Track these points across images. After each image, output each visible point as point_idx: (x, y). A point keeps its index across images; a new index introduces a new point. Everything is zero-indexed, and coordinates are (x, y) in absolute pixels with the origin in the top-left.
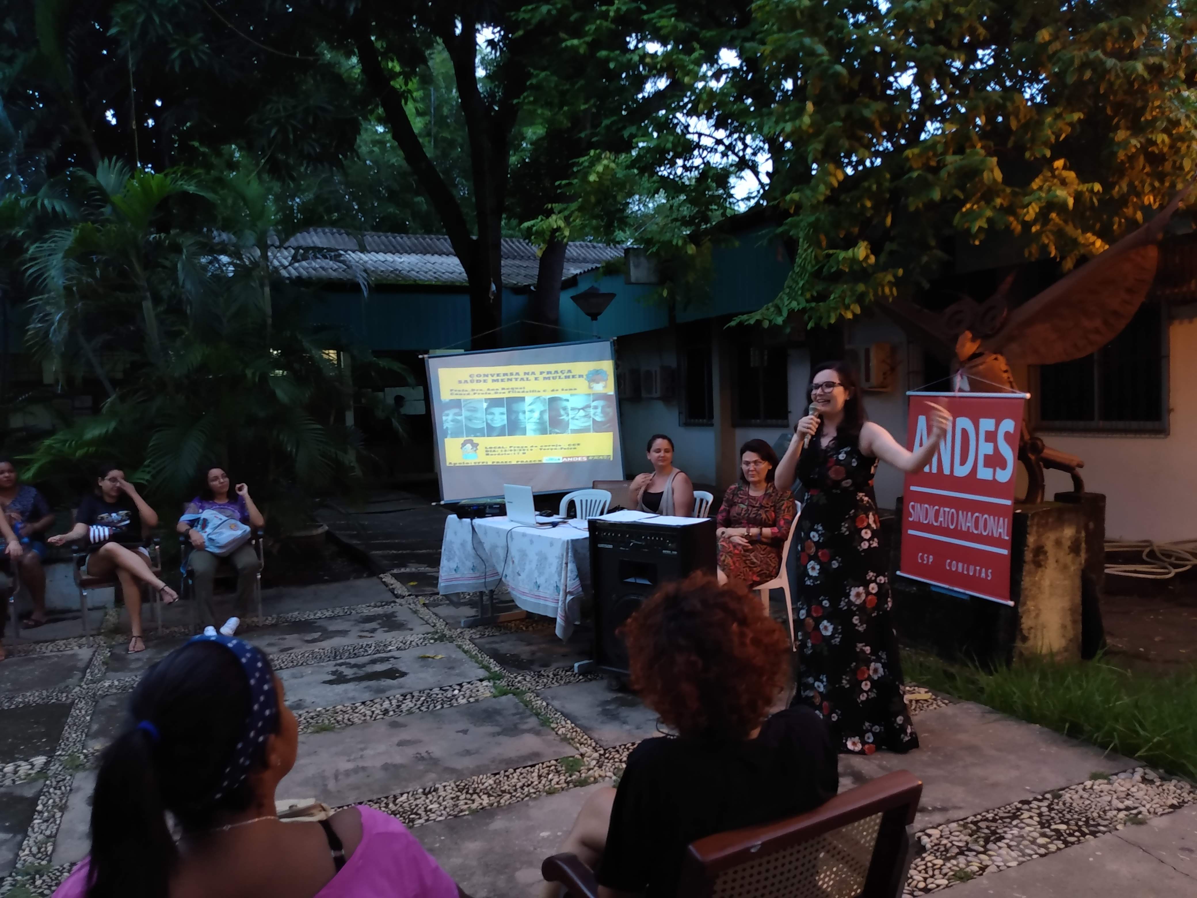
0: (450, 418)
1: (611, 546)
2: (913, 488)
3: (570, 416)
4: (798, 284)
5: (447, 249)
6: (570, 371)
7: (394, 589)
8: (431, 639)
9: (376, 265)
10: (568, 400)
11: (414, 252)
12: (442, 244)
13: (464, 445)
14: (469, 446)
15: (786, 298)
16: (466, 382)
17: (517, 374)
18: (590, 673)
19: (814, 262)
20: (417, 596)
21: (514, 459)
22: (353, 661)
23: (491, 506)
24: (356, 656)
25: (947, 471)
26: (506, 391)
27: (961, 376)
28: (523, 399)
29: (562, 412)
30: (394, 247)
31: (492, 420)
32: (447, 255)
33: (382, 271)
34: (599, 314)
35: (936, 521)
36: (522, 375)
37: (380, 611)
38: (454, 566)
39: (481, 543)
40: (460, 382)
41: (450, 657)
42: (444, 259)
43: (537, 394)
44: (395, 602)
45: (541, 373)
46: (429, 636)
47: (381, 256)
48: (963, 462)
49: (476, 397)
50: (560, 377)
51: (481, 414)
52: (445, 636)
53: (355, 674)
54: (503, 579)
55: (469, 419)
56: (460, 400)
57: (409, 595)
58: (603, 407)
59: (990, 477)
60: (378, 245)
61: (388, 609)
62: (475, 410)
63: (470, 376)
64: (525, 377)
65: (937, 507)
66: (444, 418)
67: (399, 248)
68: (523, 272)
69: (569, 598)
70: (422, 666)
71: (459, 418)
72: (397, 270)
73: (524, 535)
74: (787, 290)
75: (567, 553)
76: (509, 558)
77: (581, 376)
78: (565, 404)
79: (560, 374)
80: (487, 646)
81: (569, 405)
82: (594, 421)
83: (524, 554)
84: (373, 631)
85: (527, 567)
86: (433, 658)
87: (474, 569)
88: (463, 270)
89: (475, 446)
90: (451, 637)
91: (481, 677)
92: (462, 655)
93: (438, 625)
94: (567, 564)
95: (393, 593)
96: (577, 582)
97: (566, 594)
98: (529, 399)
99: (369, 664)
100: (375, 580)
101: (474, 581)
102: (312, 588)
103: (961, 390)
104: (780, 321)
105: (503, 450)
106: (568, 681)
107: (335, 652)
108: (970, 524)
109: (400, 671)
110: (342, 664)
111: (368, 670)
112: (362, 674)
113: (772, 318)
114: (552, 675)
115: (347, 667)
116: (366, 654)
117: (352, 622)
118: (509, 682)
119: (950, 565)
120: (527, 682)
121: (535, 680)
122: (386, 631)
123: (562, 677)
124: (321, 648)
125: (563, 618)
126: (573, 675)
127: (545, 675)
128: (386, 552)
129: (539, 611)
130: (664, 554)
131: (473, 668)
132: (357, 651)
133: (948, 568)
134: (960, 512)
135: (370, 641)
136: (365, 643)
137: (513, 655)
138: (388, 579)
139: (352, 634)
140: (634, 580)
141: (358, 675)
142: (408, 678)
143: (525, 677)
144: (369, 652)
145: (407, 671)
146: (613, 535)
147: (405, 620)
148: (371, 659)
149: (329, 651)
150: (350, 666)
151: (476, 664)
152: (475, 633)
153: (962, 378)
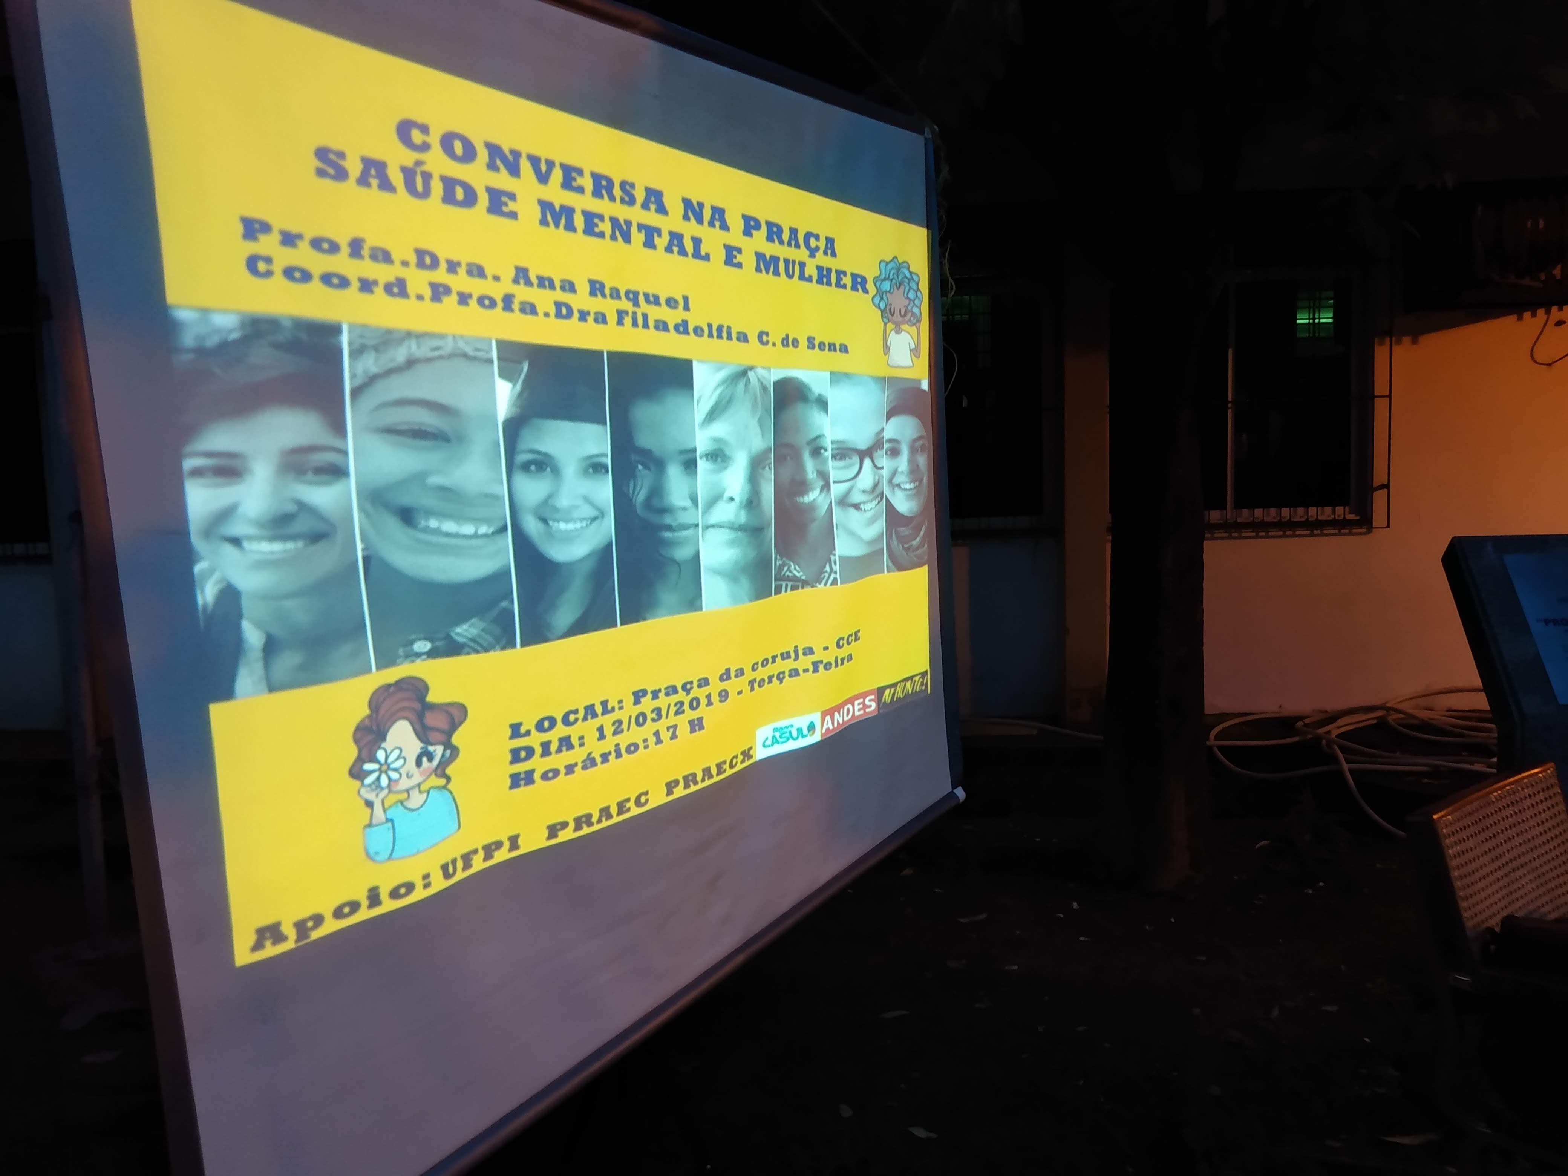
0: (253, 495)
3: (836, 490)
6: (831, 246)
10: (824, 405)
13: (367, 736)
14: (401, 741)
16: (373, 172)
17: (655, 199)
26: (610, 308)
31: (547, 512)
36: (675, 216)
40: (331, 164)
43: (737, 354)
45: (748, 224)
49: (450, 318)
51: (482, 469)
55: (393, 507)
56: (325, 334)
62: (439, 428)
63: (404, 129)
64: (687, 233)
66: (194, 500)
71: (319, 496)
78: (816, 420)
81: (828, 430)
82: (890, 512)
89: (441, 729)
98: (706, 380)
105: (607, 721)
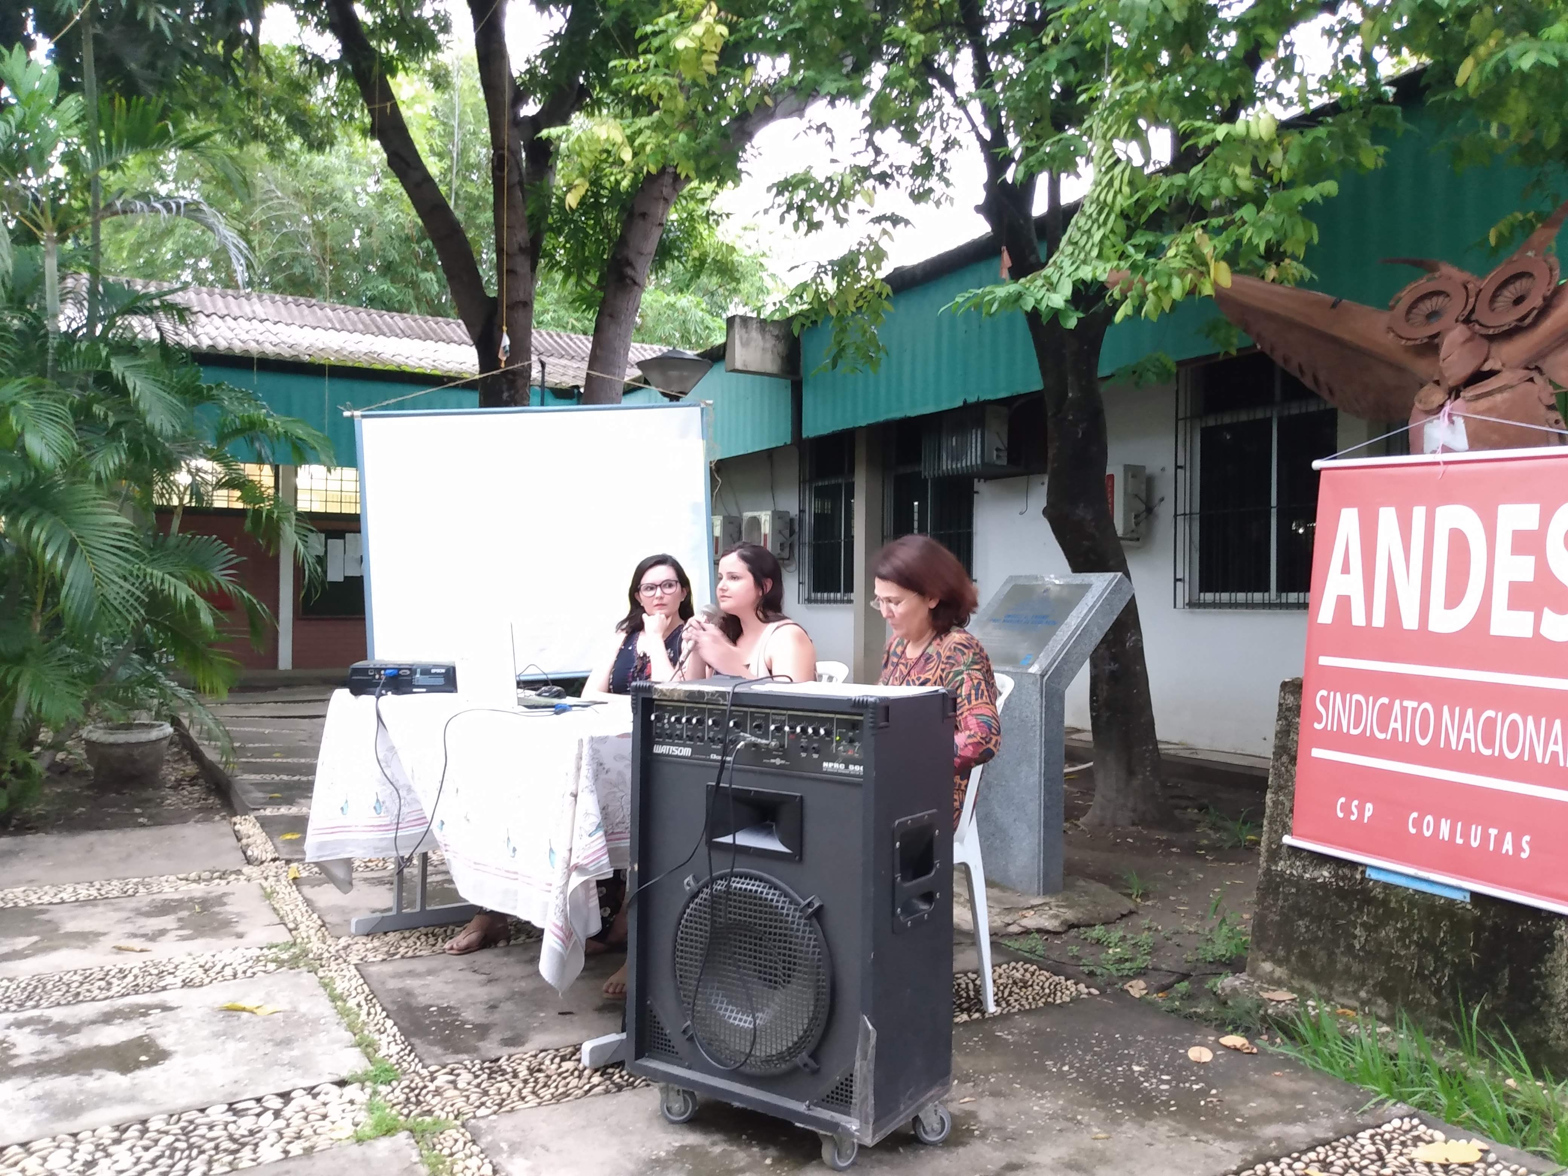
1: (687, 752)
2: (1324, 661)
4: (1089, 235)
5: (459, 337)
7: (248, 846)
8: (273, 961)
9: (344, 345)
11: (408, 337)
12: (454, 331)
15: (1067, 263)
18: (620, 1065)
19: (1126, 190)
20: (288, 862)
22: (57, 1015)
23: (426, 671)
24: (77, 999)
25: (1410, 621)
30: (378, 328)
32: (460, 344)
33: (351, 354)
34: (684, 394)
35: (1383, 728)
37: (198, 890)
38: (340, 800)
39: (392, 749)
41: (295, 1010)
42: (454, 348)
44: (239, 872)
46: (271, 954)
47: (356, 337)
48: (1453, 599)
52: (305, 953)
53: (43, 1051)
54: (435, 831)
57: (274, 860)
59: (1527, 633)
60: (354, 324)
61: (218, 887)
65: (1384, 700)
67: (386, 330)
68: (570, 372)
69: (576, 880)
70: (216, 1035)
74: (1070, 249)
75: (579, 769)
76: (448, 785)
80: (393, 984)
84: (155, 935)
86: (252, 1012)
87: (378, 806)
90: (319, 958)
91: (344, 1074)
92: (323, 1007)
93: (302, 927)
94: (575, 796)
95: (245, 853)
96: (599, 842)
97: (570, 869)
99: (93, 1022)
100: (224, 827)
101: (378, 833)
102: (92, 837)
104: (1058, 300)
106: (561, 1090)
107: (36, 987)
108: (1471, 736)
109: (157, 1046)
110: (29, 1022)
111: (82, 1041)
112: (56, 1055)
113: (1039, 296)
114: (526, 1072)
115: (32, 1032)
116: (105, 994)
117: (125, 915)
118: (413, 1090)
119: (1418, 823)
120: (457, 1093)
121: (478, 1086)
122: (184, 938)
123: (549, 1077)
124: (10, 976)
125: (560, 934)
126: (576, 1073)
127: (509, 1070)
128: (268, 778)
129: (515, 908)
130: (826, 773)
131: (336, 1047)
132: (86, 986)
133: (1413, 831)
134: (1446, 709)
135: (133, 962)
136: (120, 966)
137: (443, 1011)
138: (247, 825)
139: (107, 943)
140: (744, 839)
141: (45, 1057)
142: (164, 1071)
143: (458, 1075)
144: (115, 989)
145: (172, 1049)
146: (694, 721)
147: (238, 914)
148: (108, 1009)
149: (23, 985)
150: (46, 1027)
151: (349, 1034)
152: (375, 949)
153: (1452, 422)
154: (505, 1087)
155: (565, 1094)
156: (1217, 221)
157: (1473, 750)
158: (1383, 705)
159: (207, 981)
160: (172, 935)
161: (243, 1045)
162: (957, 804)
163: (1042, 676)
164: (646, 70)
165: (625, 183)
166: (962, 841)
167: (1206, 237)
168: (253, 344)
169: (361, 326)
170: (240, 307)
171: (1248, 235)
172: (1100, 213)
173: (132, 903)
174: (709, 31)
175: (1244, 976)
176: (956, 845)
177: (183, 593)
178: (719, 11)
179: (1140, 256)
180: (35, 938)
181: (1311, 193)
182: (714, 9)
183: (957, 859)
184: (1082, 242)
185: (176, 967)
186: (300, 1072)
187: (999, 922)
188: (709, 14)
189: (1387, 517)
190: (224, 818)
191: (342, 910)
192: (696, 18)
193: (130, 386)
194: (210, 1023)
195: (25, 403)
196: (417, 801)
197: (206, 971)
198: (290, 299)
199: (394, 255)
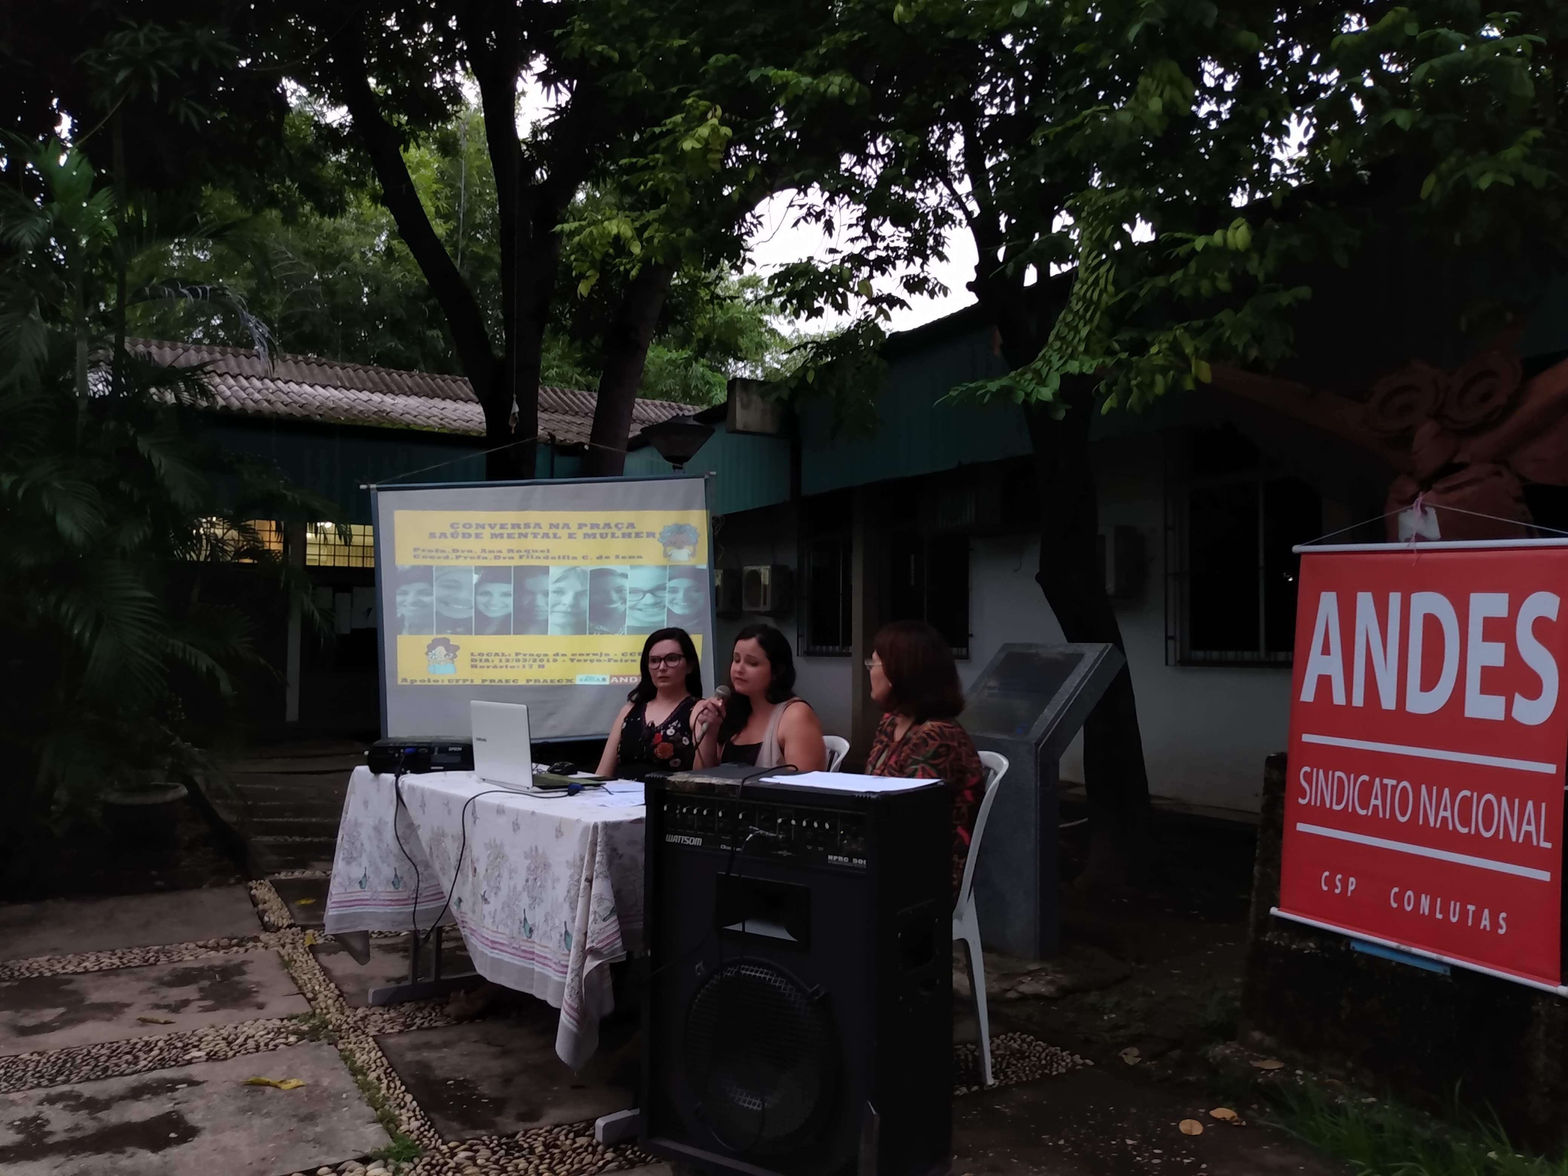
0: (410, 598)
1: (697, 841)
2: (1307, 738)
3: (628, 604)
4: (1077, 330)
5: (466, 394)
6: (631, 525)
7: (265, 911)
8: (294, 1033)
9: (353, 404)
10: (625, 576)
11: (416, 395)
12: (461, 388)
13: (431, 647)
14: (441, 650)
15: (1055, 358)
16: (443, 535)
17: (538, 525)
18: (632, 1141)
19: (1111, 288)
20: (304, 928)
21: (522, 675)
22: (87, 1090)
23: (444, 748)
24: (105, 1074)
25: (1388, 702)
26: (516, 555)
27: (1423, 507)
28: (545, 570)
29: (615, 596)
30: (387, 385)
31: (487, 605)
32: (466, 402)
33: (361, 412)
34: (687, 459)
35: (1365, 805)
36: (546, 529)
37: (217, 958)
38: (357, 872)
39: (411, 827)
40: (432, 535)
41: (317, 1084)
42: (460, 405)
43: (572, 563)
44: (256, 939)
45: (581, 526)
46: (291, 1025)
47: (365, 395)
48: (1429, 682)
49: (461, 562)
50: (613, 535)
51: (467, 595)
52: (325, 1024)
53: (77, 1128)
54: (453, 908)
55: (444, 602)
56: (430, 568)
57: (290, 926)
58: (687, 590)
59: (1500, 716)
60: (363, 382)
61: (237, 955)
62: (455, 586)
63: (452, 526)
64: (551, 532)
65: (1365, 778)
66: (399, 598)
67: (394, 388)
68: (575, 429)
69: (591, 964)
70: (243, 1111)
71: (426, 599)
72: (384, 411)
73: (500, 810)
74: (1057, 345)
75: (593, 855)
76: (467, 863)
77: (650, 535)
78: (620, 581)
79: (614, 530)
80: (410, 1056)
81: (627, 584)
82: (670, 612)
83: (498, 855)
84: (178, 1007)
85: (504, 884)
86: (276, 1086)
87: (396, 881)
88: (484, 418)
89: (452, 650)
90: (338, 1029)
91: (368, 1151)
92: (343, 1081)
93: (321, 997)
94: (590, 881)
95: (261, 919)
96: (612, 926)
97: (585, 953)
98: (555, 572)
99: (122, 1098)
100: (240, 892)
101: (397, 909)
102: (111, 903)
103: (1420, 538)
104: (1046, 393)
105: (504, 659)
106: (576, 1167)
107: (65, 1062)
108: (1448, 814)
109: (186, 1122)
110: (61, 1097)
111: (113, 1117)
112: (89, 1132)
113: (1029, 390)
114: (541, 1148)
115: (65, 1107)
116: (133, 1068)
117: (147, 984)
118: (434, 1167)
119: (1399, 898)
120: (476, 1169)
121: (497, 1162)
122: (206, 1009)
123: (563, 1153)
124: (39, 1050)
125: (574, 1014)
126: (590, 1149)
127: (526, 1145)
128: (281, 839)
129: (532, 987)
130: (831, 865)
131: (358, 1122)
132: (114, 1060)
133: (1395, 905)
134: (1423, 787)
135: (158, 1035)
136: (146, 1038)
137: (459, 1084)
138: (263, 891)
139: (133, 1014)
140: (753, 928)
141: (78, 1134)
142: (195, 1148)
143: (477, 1151)
144: (142, 1063)
145: (200, 1125)
146: (705, 812)
147: (258, 984)
148: (135, 1084)
149: (53, 1059)
150: (76, 1103)
151: (371, 1108)
152: (392, 1020)
153: (1424, 512)
154: (522, 1164)
155: (581, 1171)
156: (1198, 323)
157: (1451, 828)
158: (1363, 781)
159: (231, 1053)
160: (194, 1006)
161: (268, 1121)
162: (955, 883)
163: (1037, 744)
164: (654, 167)
165: (634, 273)
166: (960, 918)
167: (1187, 335)
168: (265, 404)
169: (370, 385)
170: (252, 366)
171: (1227, 334)
172: (1086, 310)
173: (154, 972)
174: (714, 130)
175: (1234, 1045)
176: (955, 922)
177: (204, 662)
178: (723, 113)
179: (1124, 356)
180: (61, 1010)
181: (1285, 298)
182: (719, 112)
183: (955, 937)
184: (1070, 337)
185: (200, 1040)
186: (325, 1149)
187: (996, 988)
188: (714, 116)
189: (1365, 601)
190: (238, 882)
191: (358, 979)
192: (702, 119)
193: (156, 463)
194: (236, 1098)
195: (56, 484)
196: (434, 876)
197: (229, 1044)
198: (300, 358)
199: (400, 313)
